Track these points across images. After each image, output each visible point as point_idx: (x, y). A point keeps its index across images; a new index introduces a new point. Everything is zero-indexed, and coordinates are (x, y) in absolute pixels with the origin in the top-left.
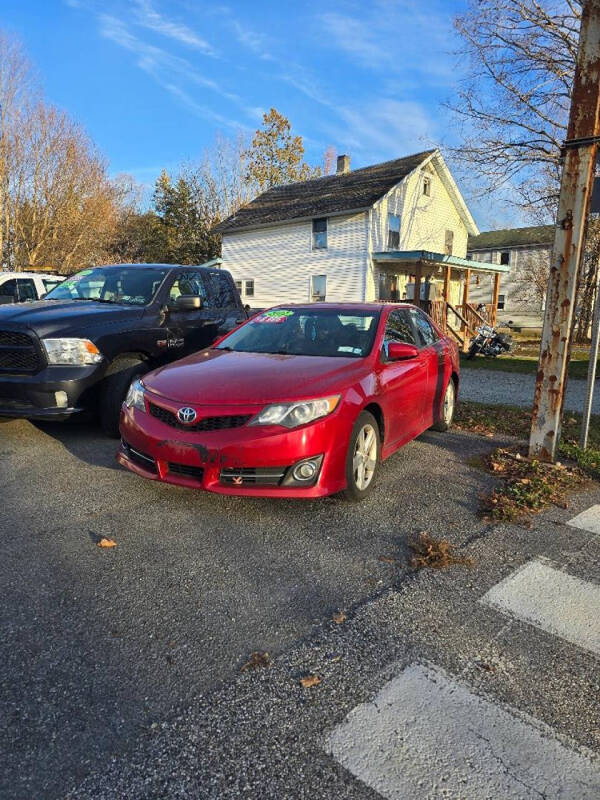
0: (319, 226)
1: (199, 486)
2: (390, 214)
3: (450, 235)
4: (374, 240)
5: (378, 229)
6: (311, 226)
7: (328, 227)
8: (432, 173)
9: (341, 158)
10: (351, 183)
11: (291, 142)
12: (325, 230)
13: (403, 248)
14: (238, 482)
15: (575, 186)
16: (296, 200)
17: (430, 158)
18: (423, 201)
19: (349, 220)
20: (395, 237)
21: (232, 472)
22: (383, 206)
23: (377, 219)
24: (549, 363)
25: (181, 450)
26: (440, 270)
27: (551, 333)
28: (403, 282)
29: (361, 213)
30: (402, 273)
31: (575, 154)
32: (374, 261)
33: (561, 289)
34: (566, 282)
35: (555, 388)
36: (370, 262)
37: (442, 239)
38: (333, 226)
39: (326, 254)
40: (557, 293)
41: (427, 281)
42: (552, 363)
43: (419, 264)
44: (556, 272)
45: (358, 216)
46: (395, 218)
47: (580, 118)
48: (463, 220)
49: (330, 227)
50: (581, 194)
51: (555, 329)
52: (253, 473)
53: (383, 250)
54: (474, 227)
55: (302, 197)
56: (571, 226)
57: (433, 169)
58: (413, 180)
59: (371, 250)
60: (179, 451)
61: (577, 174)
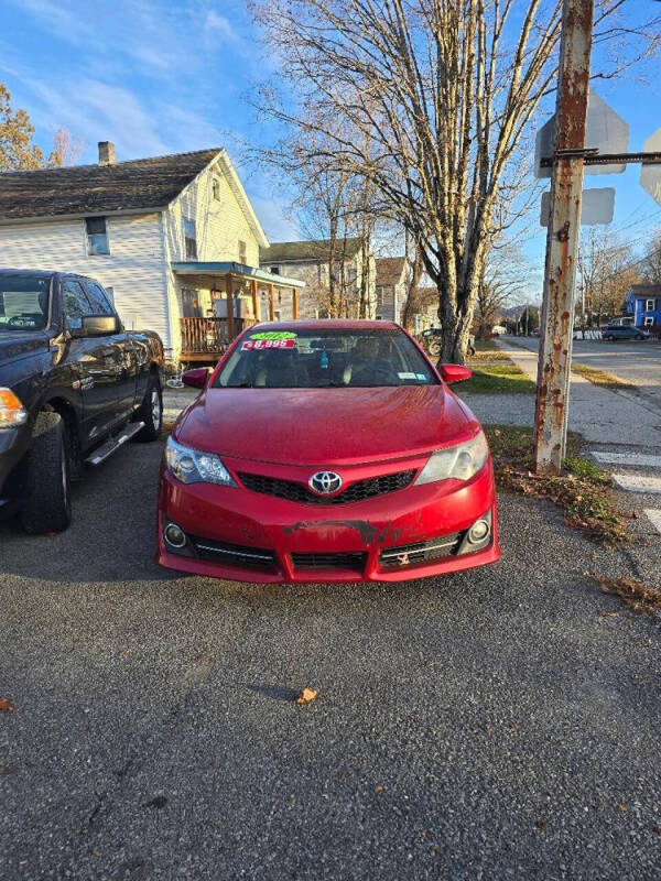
0: (95, 226)
1: (359, 577)
2: (184, 218)
3: (242, 245)
4: (171, 247)
5: (175, 235)
6: (83, 227)
7: (108, 229)
8: (219, 174)
9: (103, 145)
10: (125, 177)
11: (12, 116)
12: (104, 232)
13: (201, 259)
14: (405, 561)
15: (568, 198)
16: (51, 192)
17: (217, 158)
18: (214, 206)
19: (135, 223)
20: (191, 245)
21: (394, 551)
22: (175, 208)
23: (171, 222)
24: (552, 376)
25: (328, 533)
26: (248, 284)
27: (551, 346)
28: (205, 297)
29: (152, 213)
30: (203, 287)
31: (567, 165)
32: (174, 272)
33: (560, 301)
34: (565, 294)
35: (559, 401)
36: (169, 273)
37: (236, 250)
38: (115, 228)
39: (109, 262)
40: (556, 305)
41: (236, 296)
42: (555, 376)
43: (229, 277)
44: (555, 285)
45: (149, 217)
46: (190, 224)
47: (570, 129)
48: (253, 230)
49: (111, 228)
50: (575, 205)
51: (556, 342)
52: (423, 546)
53: (182, 260)
54: (264, 237)
55: (57, 188)
56: (567, 238)
57: (219, 170)
58: (203, 181)
59: (169, 260)
60: (325, 535)
61: (569, 186)
